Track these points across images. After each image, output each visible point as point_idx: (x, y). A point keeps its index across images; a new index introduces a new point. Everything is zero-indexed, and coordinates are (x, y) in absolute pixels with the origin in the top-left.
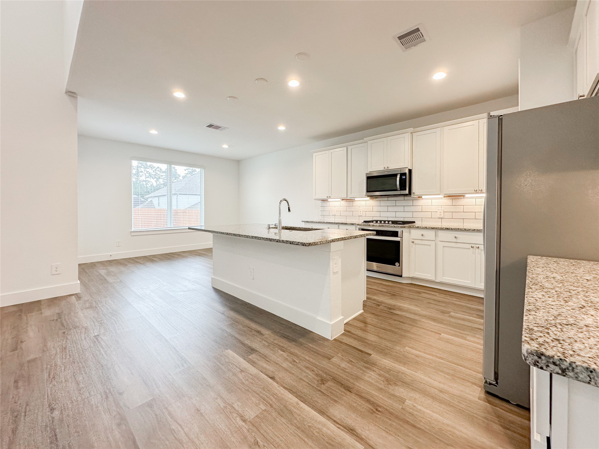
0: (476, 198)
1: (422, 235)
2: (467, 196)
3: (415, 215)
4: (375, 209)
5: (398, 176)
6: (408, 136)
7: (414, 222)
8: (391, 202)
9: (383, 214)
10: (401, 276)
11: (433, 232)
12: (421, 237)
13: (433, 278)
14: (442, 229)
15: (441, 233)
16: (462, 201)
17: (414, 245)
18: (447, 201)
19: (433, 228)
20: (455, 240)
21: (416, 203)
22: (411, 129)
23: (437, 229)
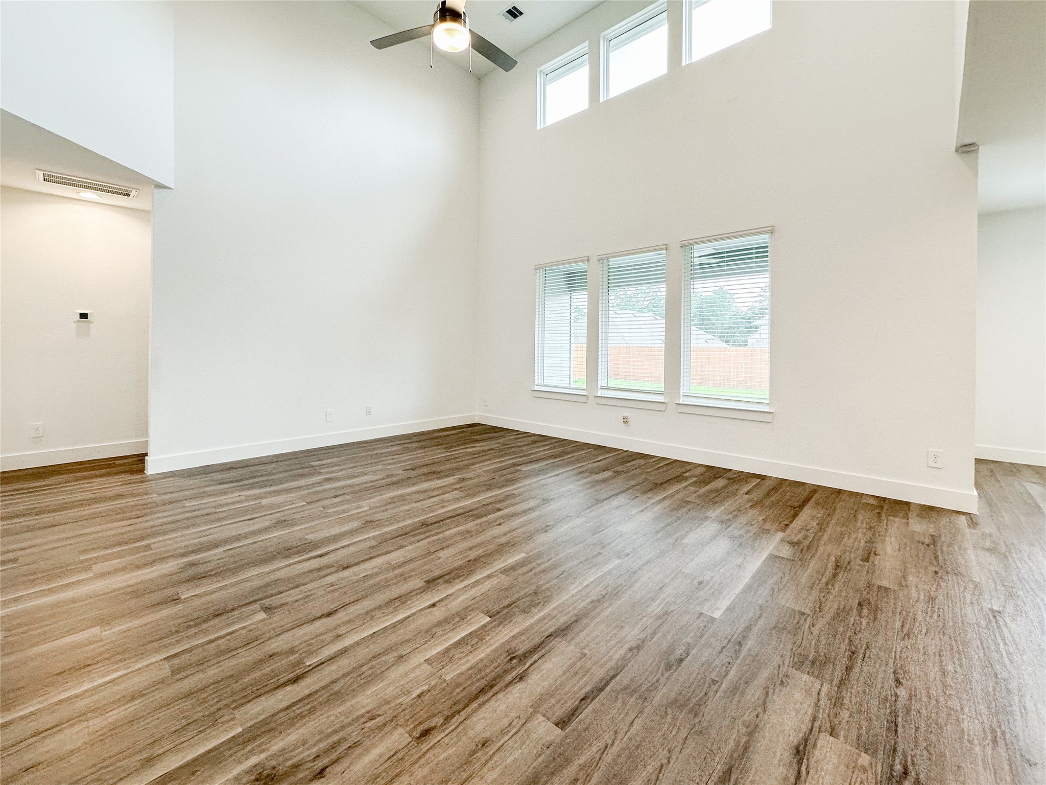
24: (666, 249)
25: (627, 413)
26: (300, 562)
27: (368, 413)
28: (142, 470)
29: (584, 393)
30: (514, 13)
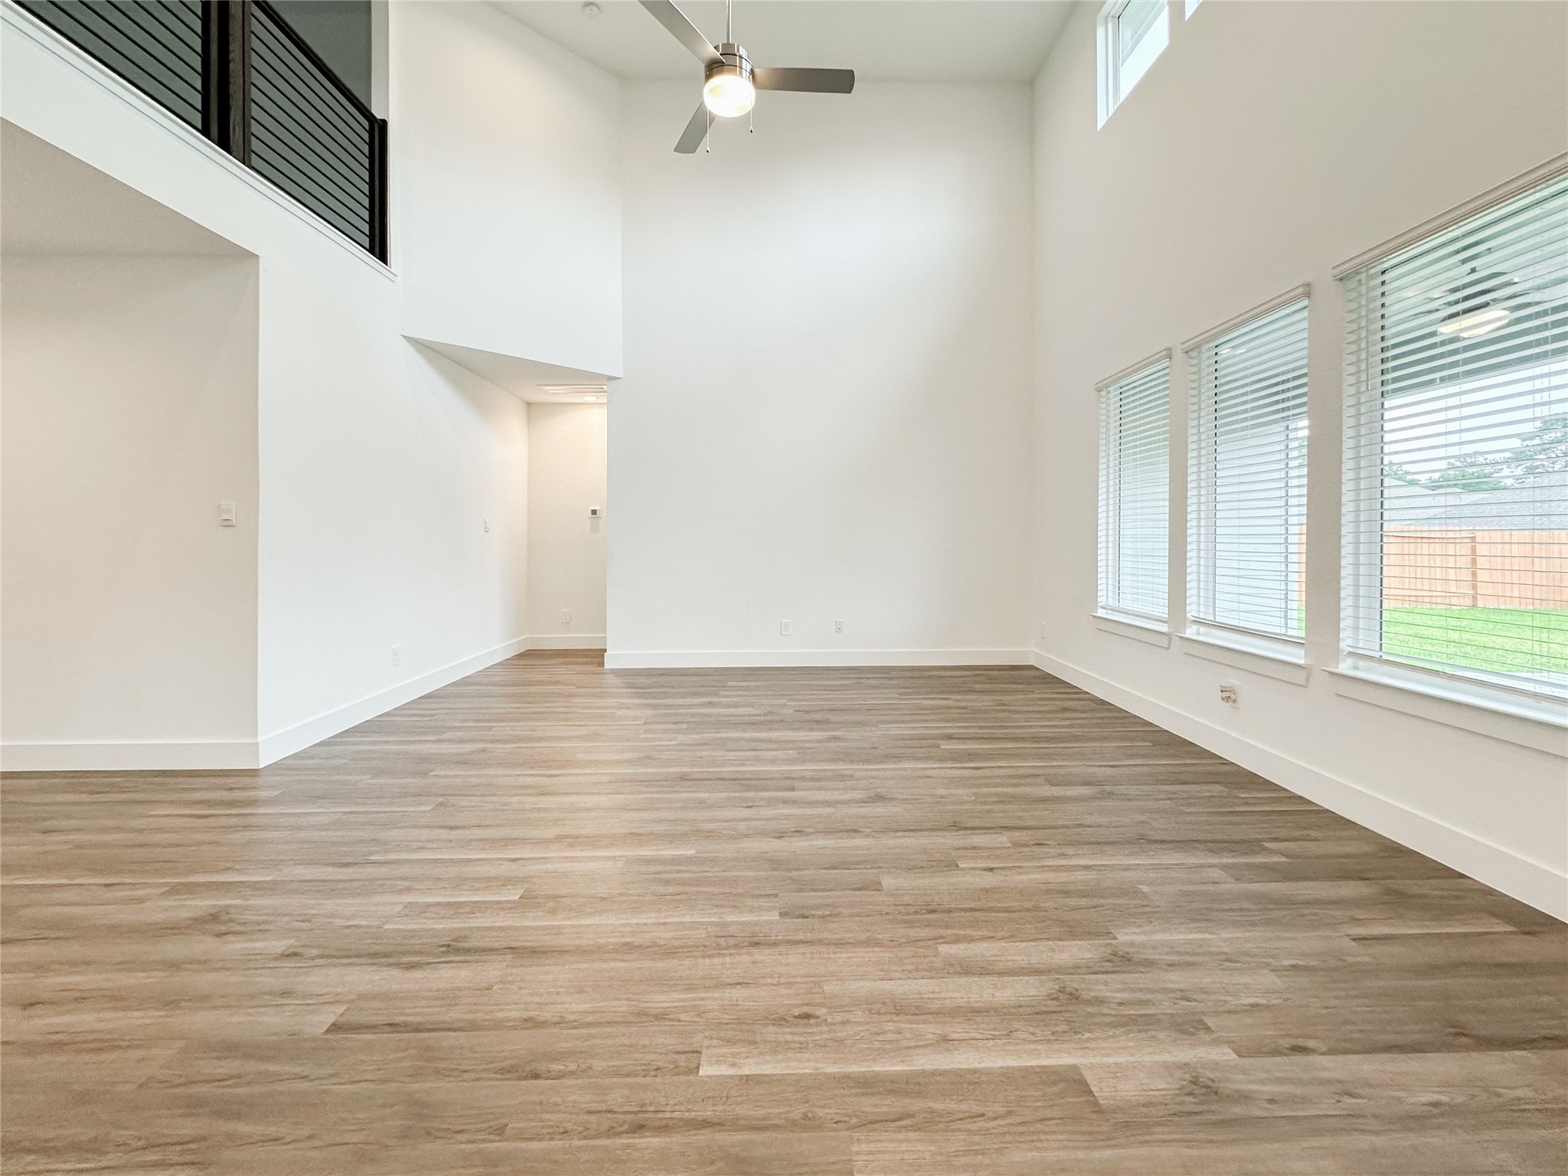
24: (1308, 295)
25: (1233, 680)
27: (839, 630)
28: (602, 664)
29: (1164, 628)
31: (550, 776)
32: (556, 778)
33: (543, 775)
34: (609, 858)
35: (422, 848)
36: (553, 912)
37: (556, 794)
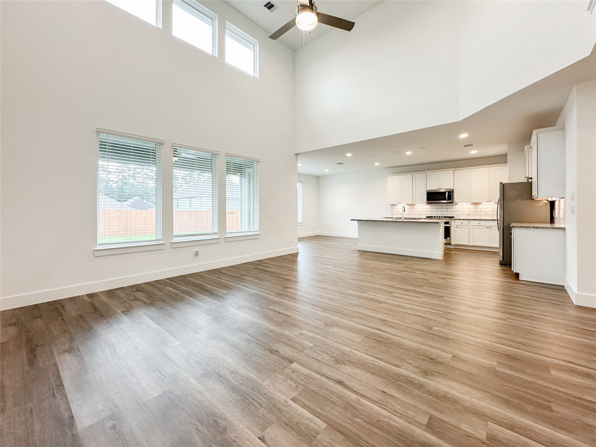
0: (487, 204)
1: (462, 223)
2: (482, 203)
3: (454, 213)
4: (429, 210)
5: (447, 193)
6: (451, 172)
7: (454, 217)
8: (439, 206)
9: (433, 213)
10: (450, 244)
11: (468, 221)
12: (461, 224)
13: (467, 244)
14: (472, 220)
15: (471, 222)
16: (480, 206)
17: (457, 228)
18: (472, 206)
19: (467, 219)
20: (479, 225)
21: (454, 207)
22: (454, 169)
23: (470, 219)
26: (392, 335)
29: (160, 242)
30: (270, 6)
31: (379, 330)
32: (377, 327)
33: (383, 331)
34: (369, 295)
35: (426, 311)
36: (386, 290)
37: (379, 319)
